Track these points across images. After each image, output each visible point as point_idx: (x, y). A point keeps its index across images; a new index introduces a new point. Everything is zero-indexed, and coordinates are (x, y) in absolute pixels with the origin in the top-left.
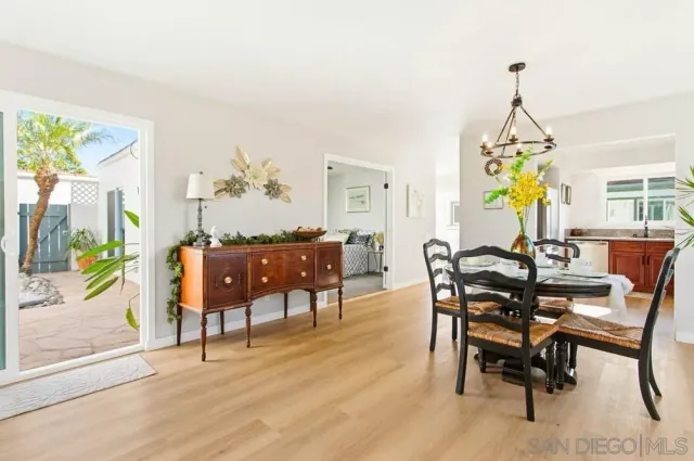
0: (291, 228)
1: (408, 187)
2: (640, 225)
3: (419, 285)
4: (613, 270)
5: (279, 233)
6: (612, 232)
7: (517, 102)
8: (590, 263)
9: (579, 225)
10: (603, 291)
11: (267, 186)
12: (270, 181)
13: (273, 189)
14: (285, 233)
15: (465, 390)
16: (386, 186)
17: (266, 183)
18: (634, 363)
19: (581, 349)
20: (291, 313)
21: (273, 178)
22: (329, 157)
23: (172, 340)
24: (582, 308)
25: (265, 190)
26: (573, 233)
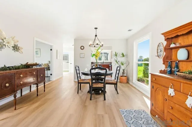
0: (24, 63)
1: (57, 50)
3: (58, 79)
5: (20, 65)
7: (96, 36)
11: (13, 47)
12: (15, 45)
13: (16, 48)
14: (22, 65)
15: (92, 99)
16: (51, 50)
17: (13, 46)
20: (23, 94)
21: (16, 44)
25: (13, 48)
26: (92, 63)
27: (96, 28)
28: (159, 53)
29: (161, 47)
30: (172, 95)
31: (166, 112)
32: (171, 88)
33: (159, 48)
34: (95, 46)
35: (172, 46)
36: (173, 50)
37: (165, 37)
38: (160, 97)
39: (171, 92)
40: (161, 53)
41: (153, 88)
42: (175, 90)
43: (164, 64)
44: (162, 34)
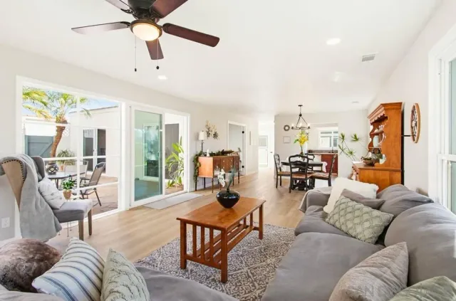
1: (250, 133)
2: (331, 149)
4: (323, 160)
6: (322, 151)
7: (300, 115)
8: (317, 159)
9: (312, 149)
10: (321, 165)
16: (243, 132)
18: (327, 181)
19: (316, 180)
22: (229, 122)
23: (194, 189)
24: (315, 168)
26: (310, 151)
27: (300, 106)
37: (371, 120)
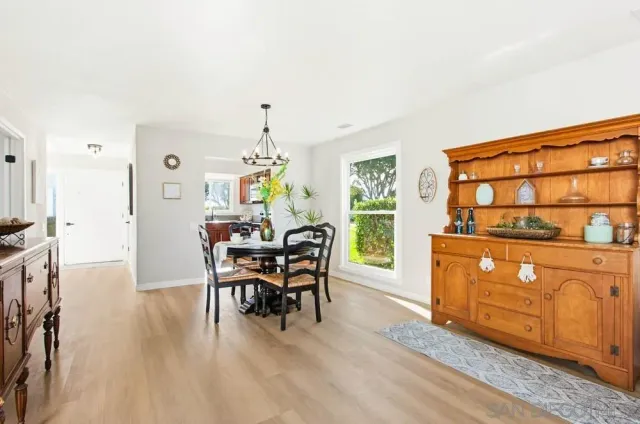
7: (267, 130)
16: (9, 159)
27: (265, 106)
28: (424, 191)
29: (429, 179)
30: (490, 269)
31: (473, 304)
32: (487, 257)
33: (424, 179)
34: (254, 163)
35: (463, 177)
36: (461, 186)
37: (450, 158)
38: (458, 281)
39: (487, 264)
40: (429, 190)
41: (438, 264)
42: (494, 259)
43: (449, 213)
44: (445, 151)
